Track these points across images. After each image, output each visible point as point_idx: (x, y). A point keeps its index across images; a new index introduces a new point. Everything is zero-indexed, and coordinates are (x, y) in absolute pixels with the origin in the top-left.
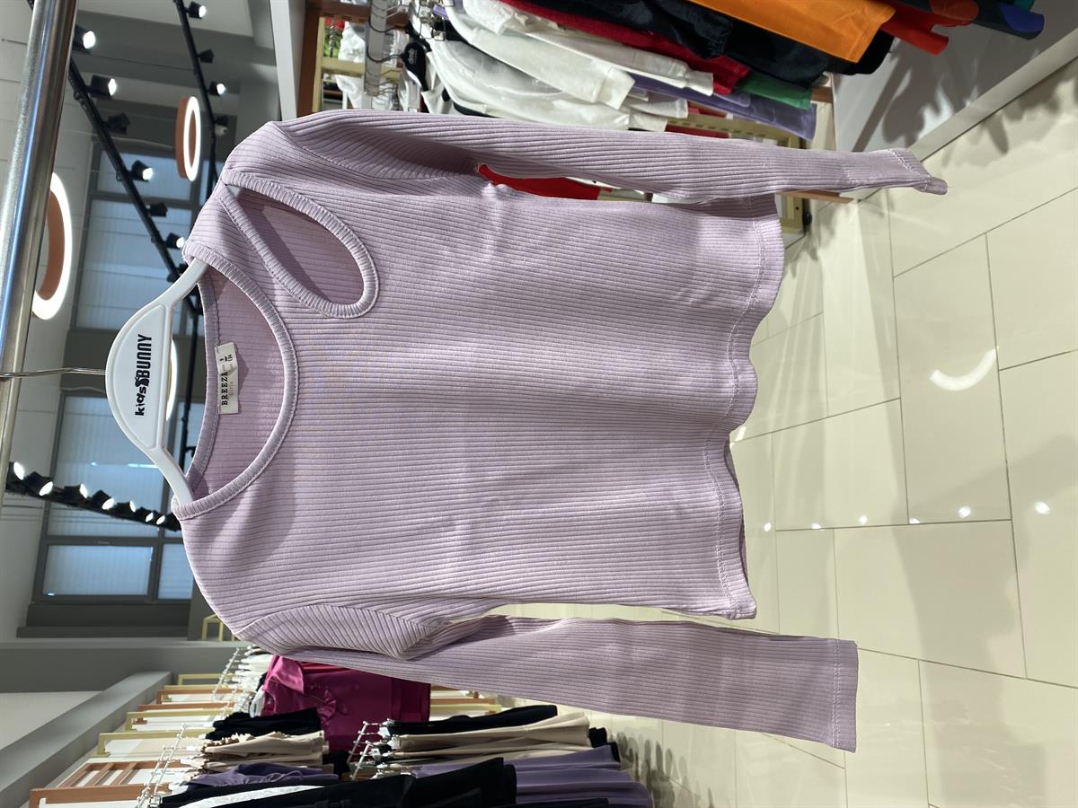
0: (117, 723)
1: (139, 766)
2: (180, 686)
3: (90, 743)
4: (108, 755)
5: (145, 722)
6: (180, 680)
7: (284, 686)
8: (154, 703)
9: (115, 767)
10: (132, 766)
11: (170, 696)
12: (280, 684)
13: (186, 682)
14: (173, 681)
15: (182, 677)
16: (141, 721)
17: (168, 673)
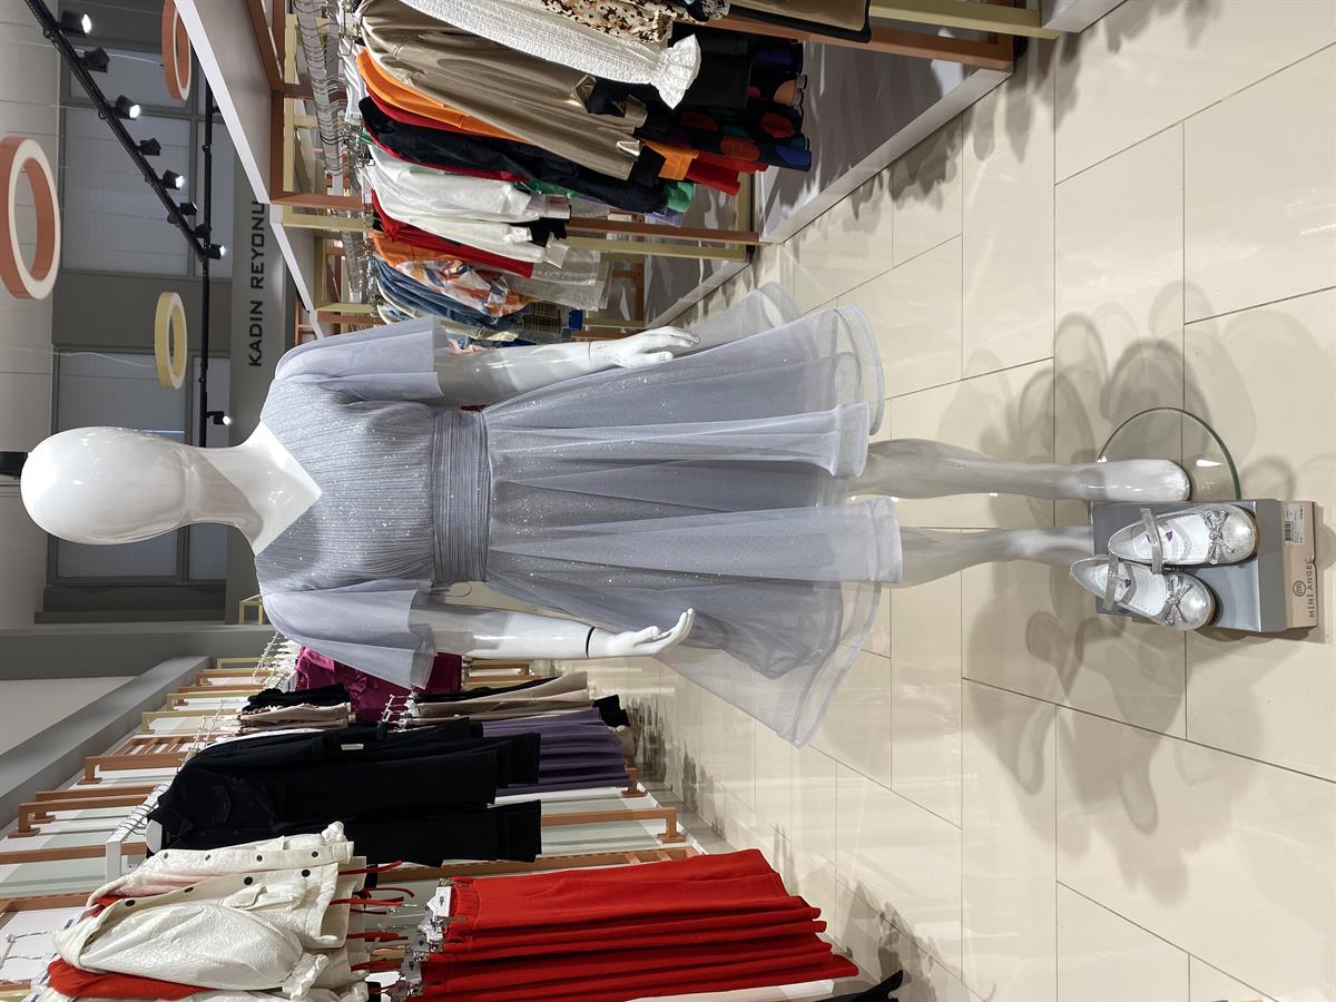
0: (159, 704)
1: (183, 741)
2: (219, 670)
3: (134, 721)
4: (152, 732)
5: (186, 704)
6: (219, 664)
7: (315, 665)
8: (194, 686)
9: (160, 741)
10: (176, 740)
11: (209, 680)
12: (311, 664)
13: (224, 666)
14: (212, 665)
15: (220, 661)
16: (181, 703)
17: (206, 658)
